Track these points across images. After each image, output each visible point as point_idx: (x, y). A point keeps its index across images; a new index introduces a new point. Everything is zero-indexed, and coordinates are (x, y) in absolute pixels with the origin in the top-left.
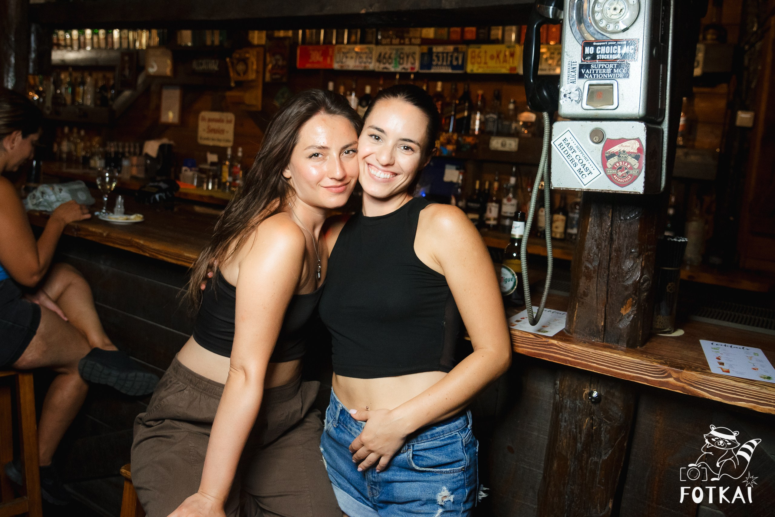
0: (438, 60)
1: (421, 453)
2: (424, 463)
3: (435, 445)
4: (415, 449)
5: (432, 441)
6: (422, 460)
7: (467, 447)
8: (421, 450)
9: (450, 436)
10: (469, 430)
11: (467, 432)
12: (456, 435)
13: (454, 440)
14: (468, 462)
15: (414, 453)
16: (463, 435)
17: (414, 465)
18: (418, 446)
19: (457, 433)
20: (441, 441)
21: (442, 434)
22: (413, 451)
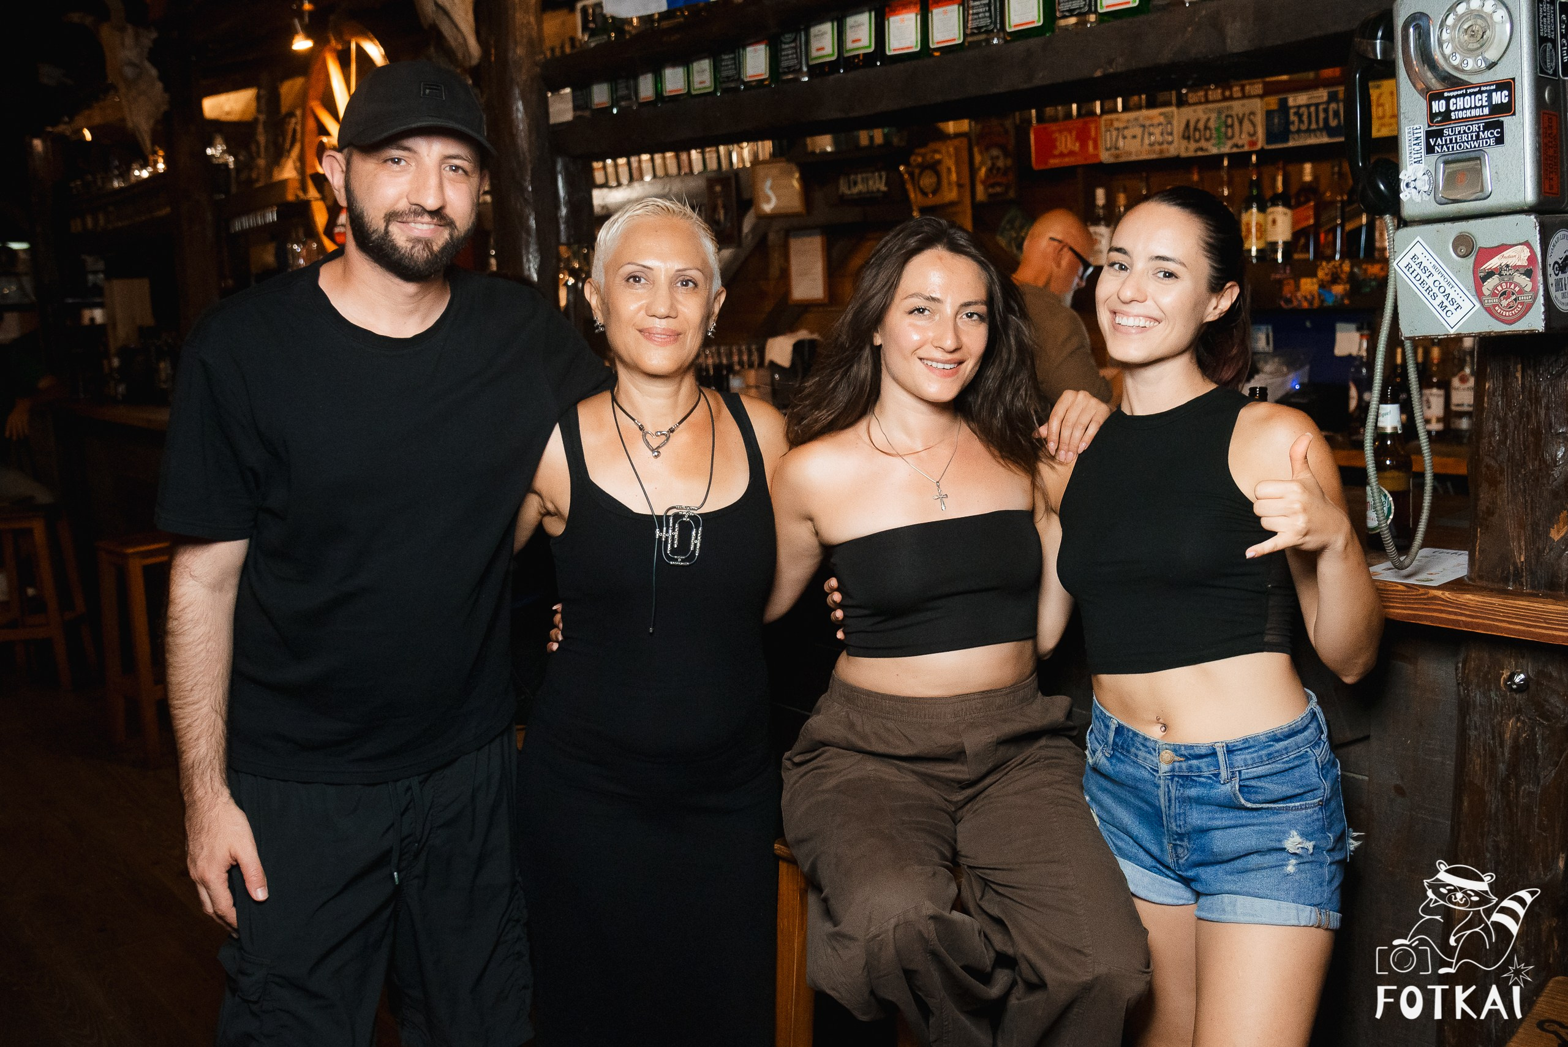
0: (1301, 121)
1: (1253, 783)
2: (1261, 797)
3: (1275, 770)
4: (1243, 777)
5: (1269, 764)
6: (1256, 792)
7: (1324, 769)
8: (1253, 778)
9: (1298, 754)
10: (1325, 743)
11: (1322, 746)
12: (1307, 752)
13: (1304, 760)
14: (1328, 792)
15: (1241, 783)
16: (1317, 751)
17: (1243, 801)
18: (1248, 773)
19: (1308, 749)
20: (1284, 763)
21: (1284, 752)
22: (1240, 780)
